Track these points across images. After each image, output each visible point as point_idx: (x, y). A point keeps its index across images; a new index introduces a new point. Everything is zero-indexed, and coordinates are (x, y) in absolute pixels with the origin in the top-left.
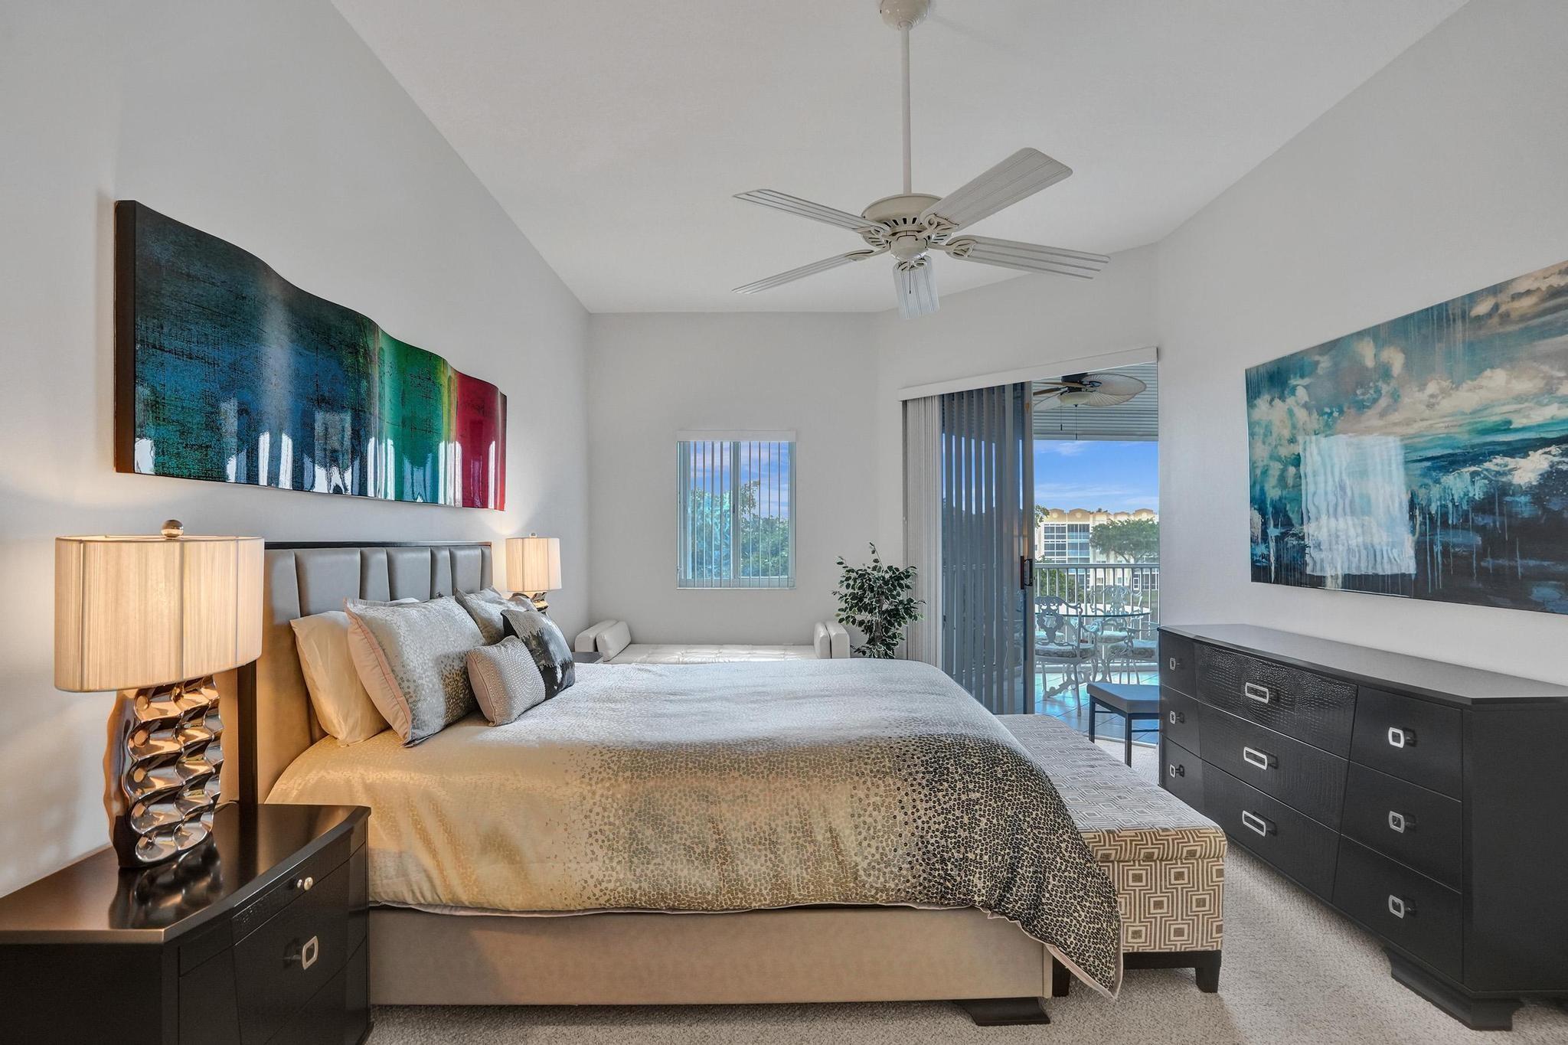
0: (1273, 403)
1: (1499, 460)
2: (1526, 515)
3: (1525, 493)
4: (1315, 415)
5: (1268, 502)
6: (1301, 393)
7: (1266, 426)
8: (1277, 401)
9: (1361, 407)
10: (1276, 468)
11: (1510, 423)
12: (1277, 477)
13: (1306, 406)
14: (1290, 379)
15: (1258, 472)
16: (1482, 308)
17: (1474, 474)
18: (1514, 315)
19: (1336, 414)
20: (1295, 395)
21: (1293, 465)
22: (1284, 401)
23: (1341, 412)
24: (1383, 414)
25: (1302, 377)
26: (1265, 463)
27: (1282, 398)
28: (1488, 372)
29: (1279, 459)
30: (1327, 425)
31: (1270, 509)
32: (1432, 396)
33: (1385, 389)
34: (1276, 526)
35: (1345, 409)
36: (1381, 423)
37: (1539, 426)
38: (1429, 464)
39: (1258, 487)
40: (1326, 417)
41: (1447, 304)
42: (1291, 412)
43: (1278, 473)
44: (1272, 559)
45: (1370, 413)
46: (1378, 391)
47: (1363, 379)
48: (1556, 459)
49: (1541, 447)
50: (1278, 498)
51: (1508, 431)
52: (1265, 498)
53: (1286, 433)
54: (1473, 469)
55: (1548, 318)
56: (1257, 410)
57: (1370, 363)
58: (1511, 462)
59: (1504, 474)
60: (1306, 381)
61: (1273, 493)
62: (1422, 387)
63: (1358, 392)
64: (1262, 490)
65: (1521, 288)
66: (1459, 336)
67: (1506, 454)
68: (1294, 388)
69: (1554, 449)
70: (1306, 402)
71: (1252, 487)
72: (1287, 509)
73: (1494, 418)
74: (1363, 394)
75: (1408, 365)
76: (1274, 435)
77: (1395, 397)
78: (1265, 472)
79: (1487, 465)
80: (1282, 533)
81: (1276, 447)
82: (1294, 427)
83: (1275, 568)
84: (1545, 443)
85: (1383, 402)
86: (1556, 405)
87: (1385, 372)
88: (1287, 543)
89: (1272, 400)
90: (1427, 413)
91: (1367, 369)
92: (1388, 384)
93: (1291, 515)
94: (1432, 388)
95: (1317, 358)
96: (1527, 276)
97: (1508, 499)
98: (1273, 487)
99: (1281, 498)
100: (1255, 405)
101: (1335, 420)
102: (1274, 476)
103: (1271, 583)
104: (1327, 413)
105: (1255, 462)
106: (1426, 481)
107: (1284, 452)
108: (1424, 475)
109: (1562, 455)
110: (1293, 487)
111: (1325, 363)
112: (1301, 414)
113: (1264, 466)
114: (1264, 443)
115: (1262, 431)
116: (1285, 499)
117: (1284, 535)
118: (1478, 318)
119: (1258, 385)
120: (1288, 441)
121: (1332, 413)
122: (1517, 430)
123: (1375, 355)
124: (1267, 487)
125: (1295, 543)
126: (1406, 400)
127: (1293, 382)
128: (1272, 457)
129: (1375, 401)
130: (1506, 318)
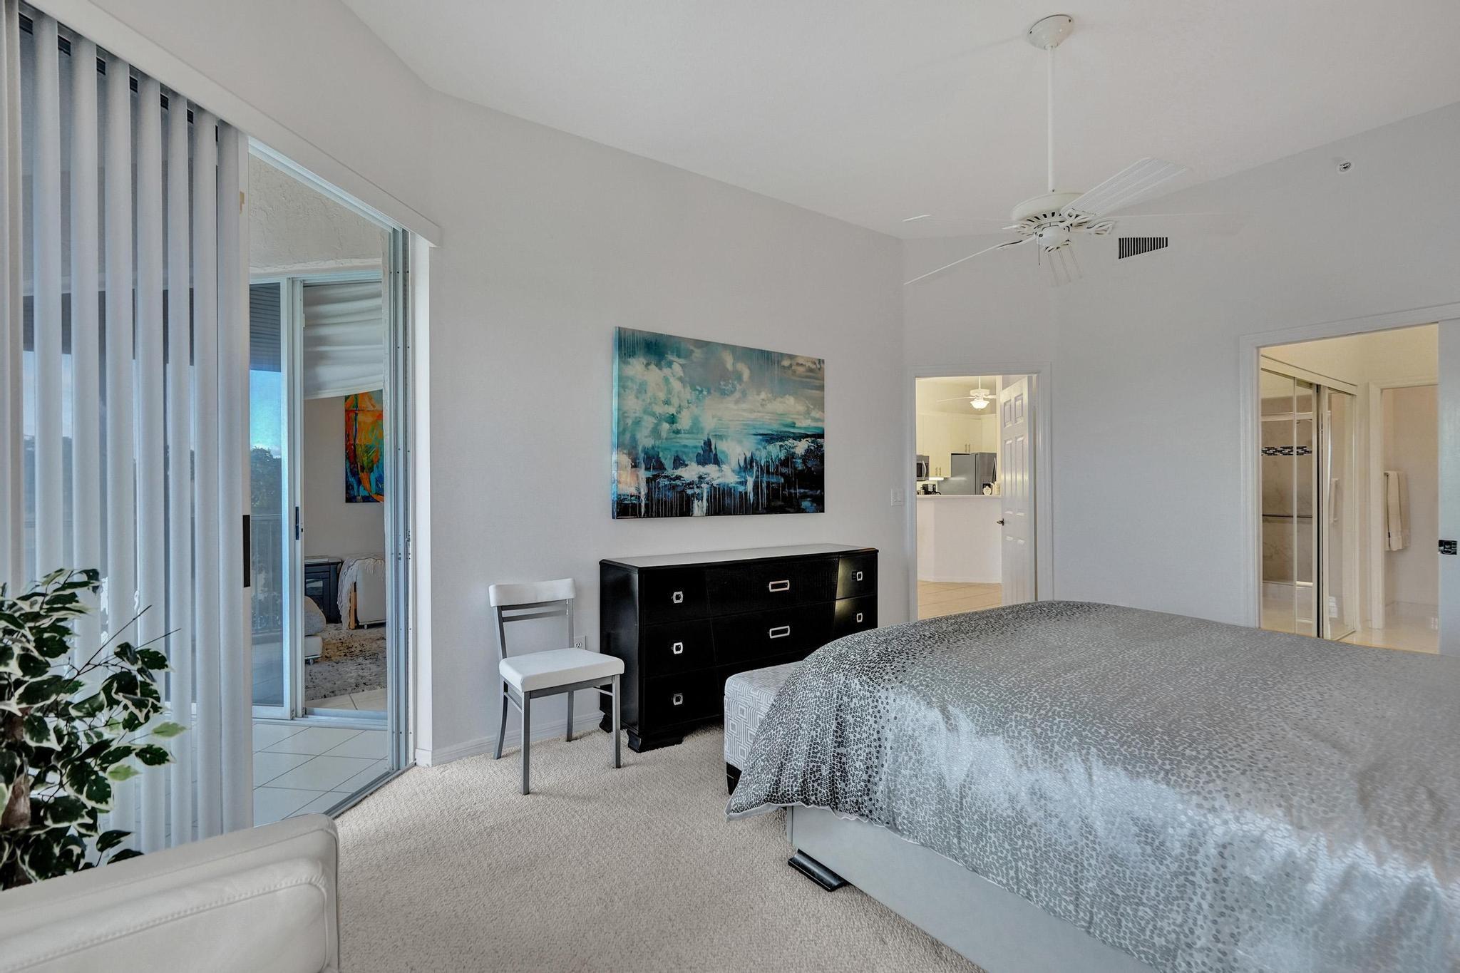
0: (649, 367)
1: (791, 441)
2: (800, 468)
3: (800, 458)
4: (688, 389)
5: (640, 448)
6: (676, 367)
7: (640, 385)
8: (653, 367)
9: (723, 393)
10: (649, 422)
11: (794, 423)
12: (649, 429)
13: (680, 379)
14: (667, 354)
15: (630, 421)
16: (786, 363)
17: (781, 446)
18: (797, 373)
19: (705, 393)
20: (671, 368)
21: (666, 422)
22: (660, 369)
23: (709, 392)
24: (737, 402)
25: (679, 356)
26: (637, 415)
27: (658, 365)
28: (787, 396)
29: (653, 415)
30: (698, 398)
31: (642, 456)
32: (763, 400)
33: (738, 387)
34: (647, 469)
35: (712, 391)
36: (735, 407)
37: (805, 428)
38: (761, 437)
39: (628, 436)
40: (697, 392)
41: (771, 352)
42: (666, 380)
43: (651, 426)
44: (643, 498)
45: (729, 399)
46: (734, 387)
47: (724, 375)
48: (810, 444)
49: (806, 438)
50: (651, 446)
51: (794, 427)
52: (636, 444)
53: (662, 396)
54: (781, 443)
55: (808, 380)
56: (630, 367)
57: (729, 366)
58: (796, 443)
59: (793, 448)
60: (682, 361)
61: (645, 441)
62: (758, 394)
63: (722, 383)
64: (634, 439)
65: (801, 361)
66: (776, 372)
67: (794, 439)
68: (670, 364)
69: (809, 439)
70: (681, 376)
71: (621, 434)
72: (660, 456)
73: (789, 421)
74: (725, 385)
75: (751, 377)
76: (649, 394)
77: (744, 394)
78: (638, 422)
79: (786, 442)
80: (654, 475)
81: (650, 404)
82: (669, 392)
83: (646, 504)
84: (806, 436)
85: (737, 395)
86: (810, 420)
87: (739, 377)
88: (659, 483)
89: (648, 365)
90: (761, 409)
91: (728, 370)
92: (741, 385)
93: (663, 461)
94: (763, 395)
95: (692, 348)
96: (802, 357)
97: (794, 460)
98: (646, 437)
99: (653, 448)
100: (629, 364)
101: (704, 397)
102: (647, 428)
103: (640, 517)
104: (698, 390)
105: (624, 413)
106: (760, 447)
107: (660, 409)
108: (758, 443)
109: (812, 443)
110: (666, 439)
111: (698, 354)
112: (676, 385)
113: (636, 418)
114: (637, 398)
115: (635, 387)
116: (658, 447)
117: (655, 477)
118: (784, 366)
119: (634, 347)
120: (663, 402)
121: (701, 392)
122: (798, 428)
123: (733, 364)
124: (638, 436)
125: (667, 483)
126: (750, 398)
127: (670, 357)
128: (645, 412)
129: (732, 392)
130: (794, 372)
